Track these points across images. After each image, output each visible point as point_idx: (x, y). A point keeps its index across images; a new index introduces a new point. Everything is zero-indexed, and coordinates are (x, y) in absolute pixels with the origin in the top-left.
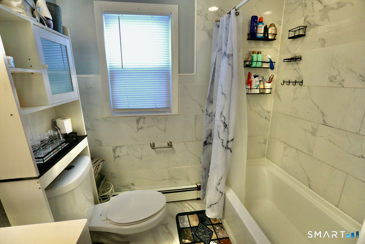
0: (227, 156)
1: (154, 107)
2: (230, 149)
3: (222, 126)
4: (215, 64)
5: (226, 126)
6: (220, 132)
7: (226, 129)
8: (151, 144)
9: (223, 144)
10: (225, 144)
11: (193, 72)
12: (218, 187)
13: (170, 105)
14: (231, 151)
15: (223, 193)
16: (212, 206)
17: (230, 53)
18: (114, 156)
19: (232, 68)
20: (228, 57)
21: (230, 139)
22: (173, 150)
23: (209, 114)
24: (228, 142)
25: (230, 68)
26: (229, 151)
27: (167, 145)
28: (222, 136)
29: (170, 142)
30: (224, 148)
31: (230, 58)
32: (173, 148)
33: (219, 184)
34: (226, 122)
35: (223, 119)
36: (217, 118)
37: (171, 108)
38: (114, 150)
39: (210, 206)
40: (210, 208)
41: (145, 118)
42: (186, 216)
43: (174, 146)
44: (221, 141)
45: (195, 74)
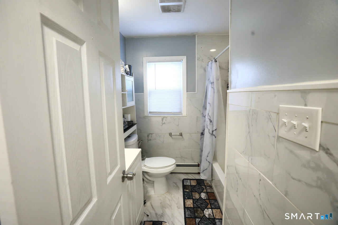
0: (212, 140)
1: (172, 111)
2: (214, 135)
3: (209, 122)
4: (207, 87)
5: (211, 121)
6: (208, 125)
7: (211, 123)
8: (169, 133)
9: (210, 132)
10: (211, 132)
11: (195, 91)
12: (208, 159)
13: (181, 110)
14: (216, 137)
15: (211, 163)
16: (204, 171)
17: (213, 82)
18: (148, 139)
19: (214, 89)
20: (211, 84)
21: (214, 129)
22: (183, 137)
23: (204, 116)
24: (213, 131)
25: (213, 89)
26: (214, 137)
27: (179, 134)
28: (209, 127)
29: (181, 133)
30: (210, 134)
31: (213, 84)
32: (182, 137)
33: (208, 156)
34: (211, 119)
35: (209, 117)
36: (207, 117)
37: (182, 113)
38: (148, 136)
39: (203, 172)
40: (203, 173)
41: (167, 117)
42: (189, 180)
43: (184, 135)
44: (208, 130)
45: (196, 92)
